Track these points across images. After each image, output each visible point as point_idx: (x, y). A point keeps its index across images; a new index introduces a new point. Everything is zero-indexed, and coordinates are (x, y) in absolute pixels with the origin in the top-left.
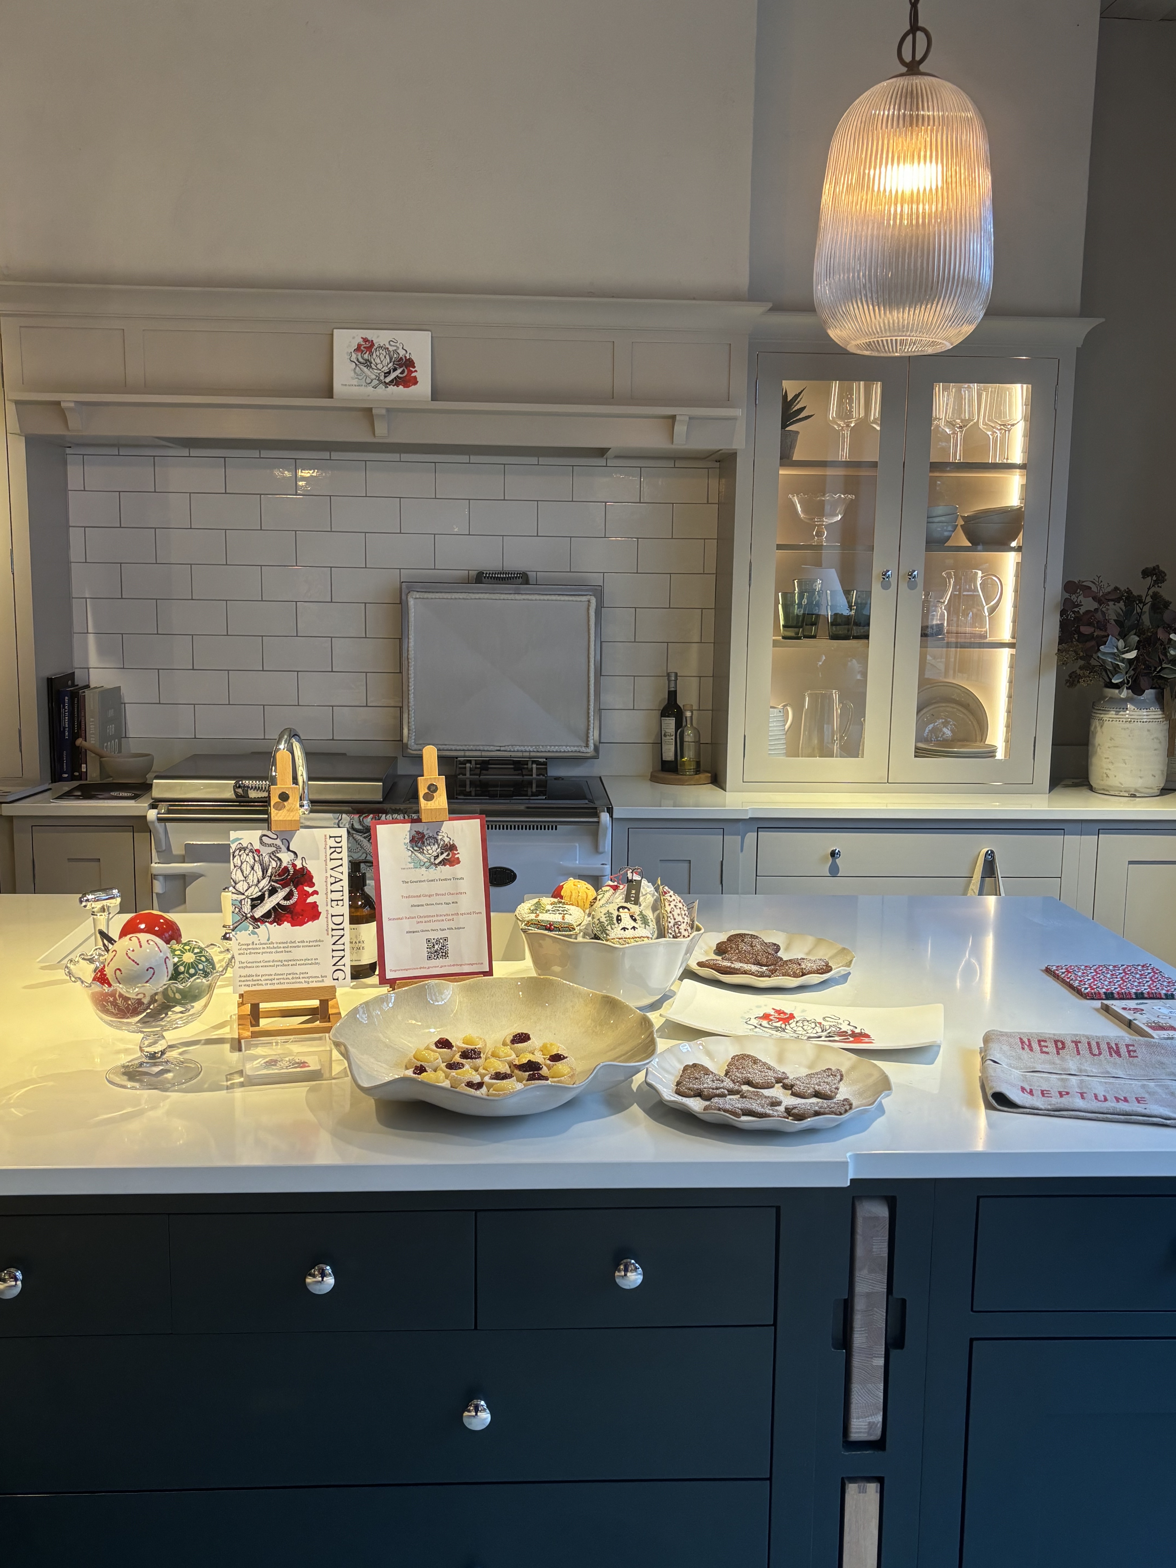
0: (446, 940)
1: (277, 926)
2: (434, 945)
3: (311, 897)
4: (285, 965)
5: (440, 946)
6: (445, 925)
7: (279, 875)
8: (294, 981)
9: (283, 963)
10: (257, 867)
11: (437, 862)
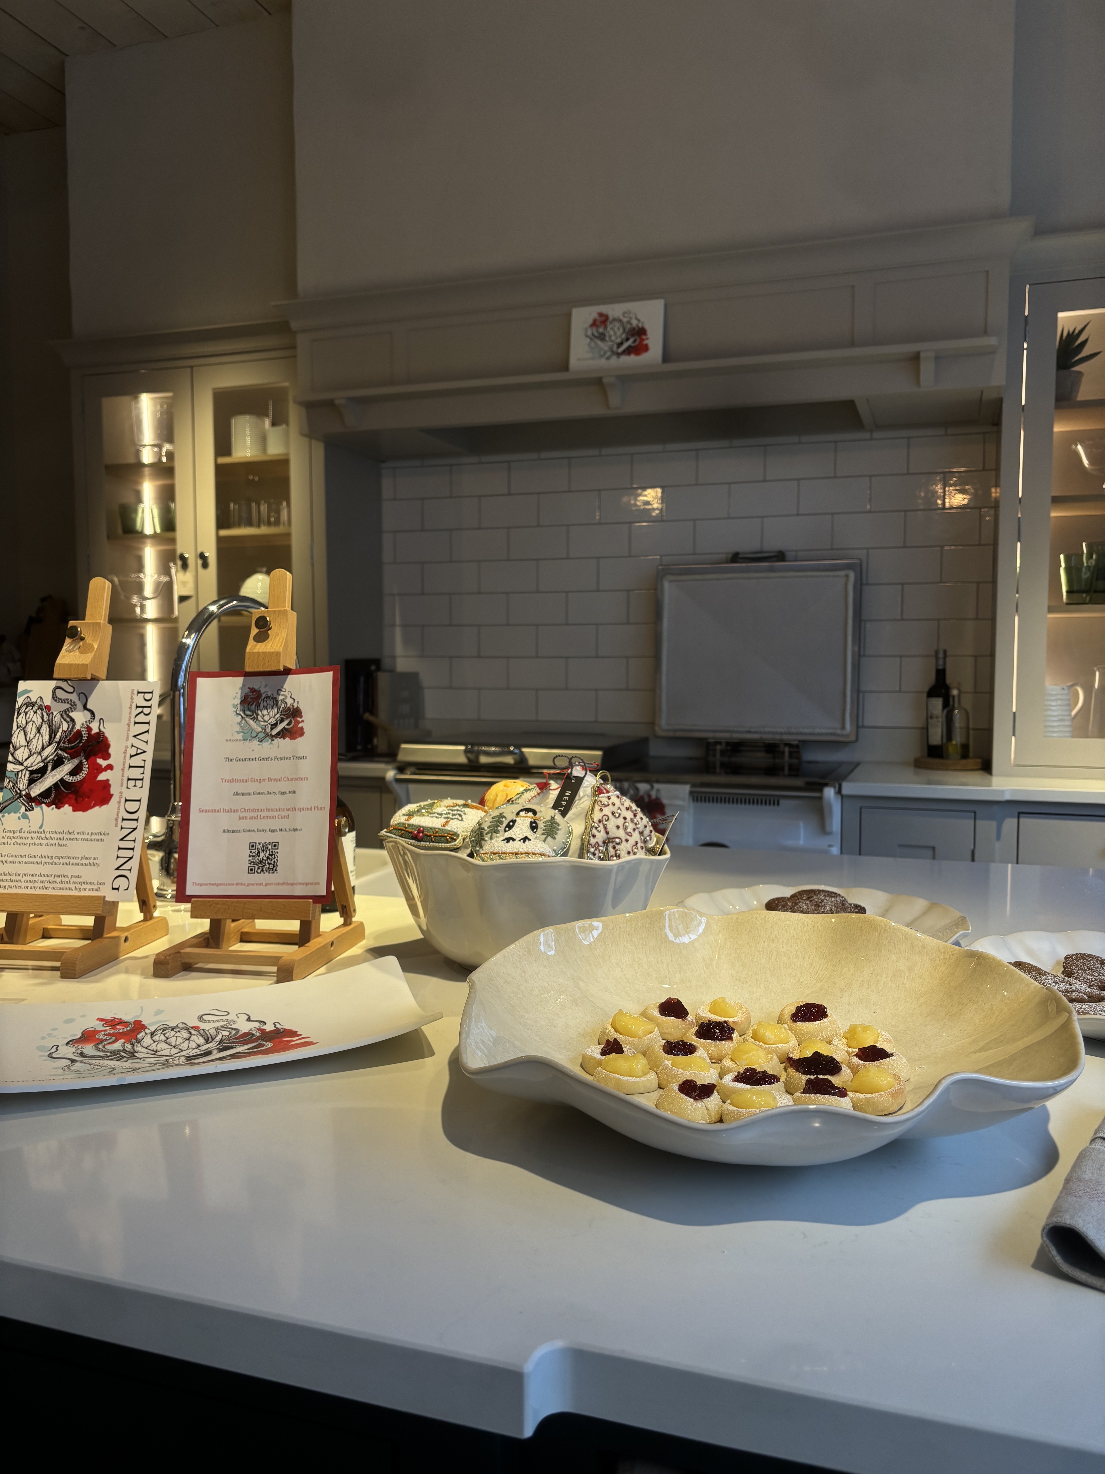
0: (275, 845)
1: (55, 809)
2: (259, 852)
3: (104, 773)
4: (56, 864)
5: (267, 855)
6: (277, 824)
7: (70, 742)
8: (62, 886)
9: (52, 860)
10: (45, 730)
11: (274, 732)
